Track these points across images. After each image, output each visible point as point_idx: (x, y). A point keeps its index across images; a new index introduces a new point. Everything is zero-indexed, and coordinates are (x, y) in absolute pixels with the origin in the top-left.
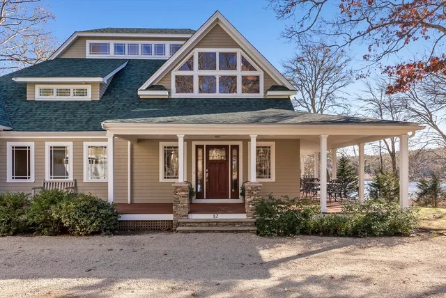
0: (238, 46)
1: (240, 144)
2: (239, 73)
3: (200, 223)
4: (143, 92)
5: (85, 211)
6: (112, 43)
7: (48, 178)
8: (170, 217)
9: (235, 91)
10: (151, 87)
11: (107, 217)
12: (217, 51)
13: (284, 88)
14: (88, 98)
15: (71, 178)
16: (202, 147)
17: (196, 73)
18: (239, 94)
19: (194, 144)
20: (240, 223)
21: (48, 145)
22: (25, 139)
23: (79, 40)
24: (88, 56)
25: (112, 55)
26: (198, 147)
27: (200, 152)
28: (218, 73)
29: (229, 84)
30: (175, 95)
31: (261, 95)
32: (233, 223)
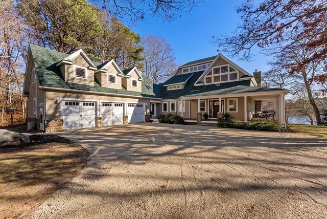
0: (228, 63)
1: (224, 99)
2: (229, 73)
3: (203, 123)
4: (195, 85)
5: (175, 118)
6: (189, 68)
7: (171, 111)
8: (196, 121)
9: (227, 80)
10: (198, 83)
11: (180, 120)
12: (220, 66)
13: (248, 76)
14: (181, 88)
15: (176, 111)
16: (211, 101)
17: (213, 76)
18: (229, 81)
19: (209, 100)
20: (215, 124)
21: (171, 102)
22: (166, 101)
23: (180, 69)
24: (183, 74)
25: (189, 72)
26: (210, 101)
27: (211, 103)
28: (220, 74)
29: (225, 77)
30: (206, 84)
31: (238, 80)
32: (213, 124)
